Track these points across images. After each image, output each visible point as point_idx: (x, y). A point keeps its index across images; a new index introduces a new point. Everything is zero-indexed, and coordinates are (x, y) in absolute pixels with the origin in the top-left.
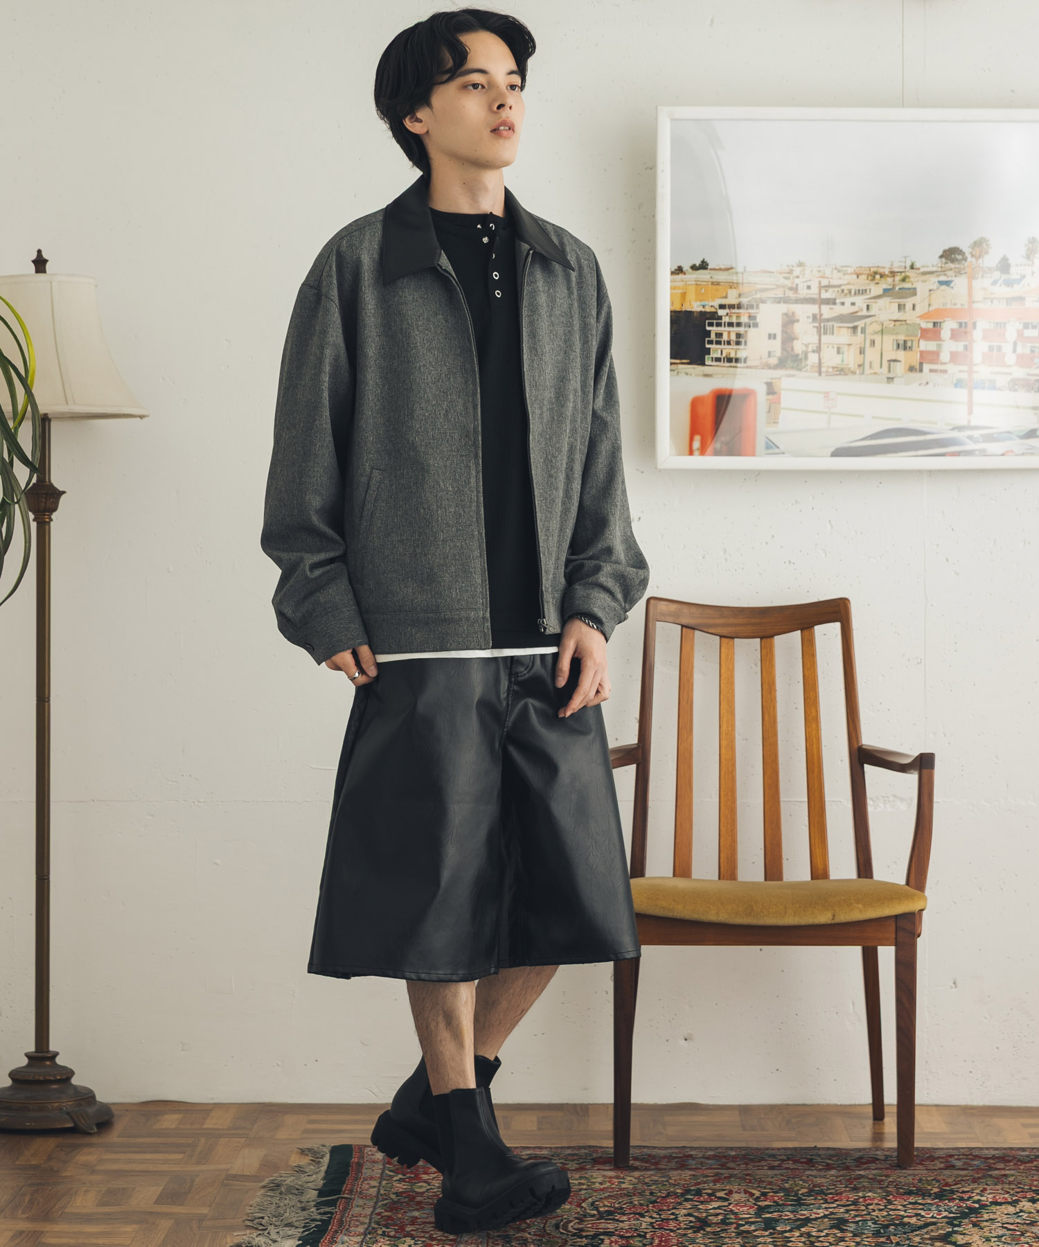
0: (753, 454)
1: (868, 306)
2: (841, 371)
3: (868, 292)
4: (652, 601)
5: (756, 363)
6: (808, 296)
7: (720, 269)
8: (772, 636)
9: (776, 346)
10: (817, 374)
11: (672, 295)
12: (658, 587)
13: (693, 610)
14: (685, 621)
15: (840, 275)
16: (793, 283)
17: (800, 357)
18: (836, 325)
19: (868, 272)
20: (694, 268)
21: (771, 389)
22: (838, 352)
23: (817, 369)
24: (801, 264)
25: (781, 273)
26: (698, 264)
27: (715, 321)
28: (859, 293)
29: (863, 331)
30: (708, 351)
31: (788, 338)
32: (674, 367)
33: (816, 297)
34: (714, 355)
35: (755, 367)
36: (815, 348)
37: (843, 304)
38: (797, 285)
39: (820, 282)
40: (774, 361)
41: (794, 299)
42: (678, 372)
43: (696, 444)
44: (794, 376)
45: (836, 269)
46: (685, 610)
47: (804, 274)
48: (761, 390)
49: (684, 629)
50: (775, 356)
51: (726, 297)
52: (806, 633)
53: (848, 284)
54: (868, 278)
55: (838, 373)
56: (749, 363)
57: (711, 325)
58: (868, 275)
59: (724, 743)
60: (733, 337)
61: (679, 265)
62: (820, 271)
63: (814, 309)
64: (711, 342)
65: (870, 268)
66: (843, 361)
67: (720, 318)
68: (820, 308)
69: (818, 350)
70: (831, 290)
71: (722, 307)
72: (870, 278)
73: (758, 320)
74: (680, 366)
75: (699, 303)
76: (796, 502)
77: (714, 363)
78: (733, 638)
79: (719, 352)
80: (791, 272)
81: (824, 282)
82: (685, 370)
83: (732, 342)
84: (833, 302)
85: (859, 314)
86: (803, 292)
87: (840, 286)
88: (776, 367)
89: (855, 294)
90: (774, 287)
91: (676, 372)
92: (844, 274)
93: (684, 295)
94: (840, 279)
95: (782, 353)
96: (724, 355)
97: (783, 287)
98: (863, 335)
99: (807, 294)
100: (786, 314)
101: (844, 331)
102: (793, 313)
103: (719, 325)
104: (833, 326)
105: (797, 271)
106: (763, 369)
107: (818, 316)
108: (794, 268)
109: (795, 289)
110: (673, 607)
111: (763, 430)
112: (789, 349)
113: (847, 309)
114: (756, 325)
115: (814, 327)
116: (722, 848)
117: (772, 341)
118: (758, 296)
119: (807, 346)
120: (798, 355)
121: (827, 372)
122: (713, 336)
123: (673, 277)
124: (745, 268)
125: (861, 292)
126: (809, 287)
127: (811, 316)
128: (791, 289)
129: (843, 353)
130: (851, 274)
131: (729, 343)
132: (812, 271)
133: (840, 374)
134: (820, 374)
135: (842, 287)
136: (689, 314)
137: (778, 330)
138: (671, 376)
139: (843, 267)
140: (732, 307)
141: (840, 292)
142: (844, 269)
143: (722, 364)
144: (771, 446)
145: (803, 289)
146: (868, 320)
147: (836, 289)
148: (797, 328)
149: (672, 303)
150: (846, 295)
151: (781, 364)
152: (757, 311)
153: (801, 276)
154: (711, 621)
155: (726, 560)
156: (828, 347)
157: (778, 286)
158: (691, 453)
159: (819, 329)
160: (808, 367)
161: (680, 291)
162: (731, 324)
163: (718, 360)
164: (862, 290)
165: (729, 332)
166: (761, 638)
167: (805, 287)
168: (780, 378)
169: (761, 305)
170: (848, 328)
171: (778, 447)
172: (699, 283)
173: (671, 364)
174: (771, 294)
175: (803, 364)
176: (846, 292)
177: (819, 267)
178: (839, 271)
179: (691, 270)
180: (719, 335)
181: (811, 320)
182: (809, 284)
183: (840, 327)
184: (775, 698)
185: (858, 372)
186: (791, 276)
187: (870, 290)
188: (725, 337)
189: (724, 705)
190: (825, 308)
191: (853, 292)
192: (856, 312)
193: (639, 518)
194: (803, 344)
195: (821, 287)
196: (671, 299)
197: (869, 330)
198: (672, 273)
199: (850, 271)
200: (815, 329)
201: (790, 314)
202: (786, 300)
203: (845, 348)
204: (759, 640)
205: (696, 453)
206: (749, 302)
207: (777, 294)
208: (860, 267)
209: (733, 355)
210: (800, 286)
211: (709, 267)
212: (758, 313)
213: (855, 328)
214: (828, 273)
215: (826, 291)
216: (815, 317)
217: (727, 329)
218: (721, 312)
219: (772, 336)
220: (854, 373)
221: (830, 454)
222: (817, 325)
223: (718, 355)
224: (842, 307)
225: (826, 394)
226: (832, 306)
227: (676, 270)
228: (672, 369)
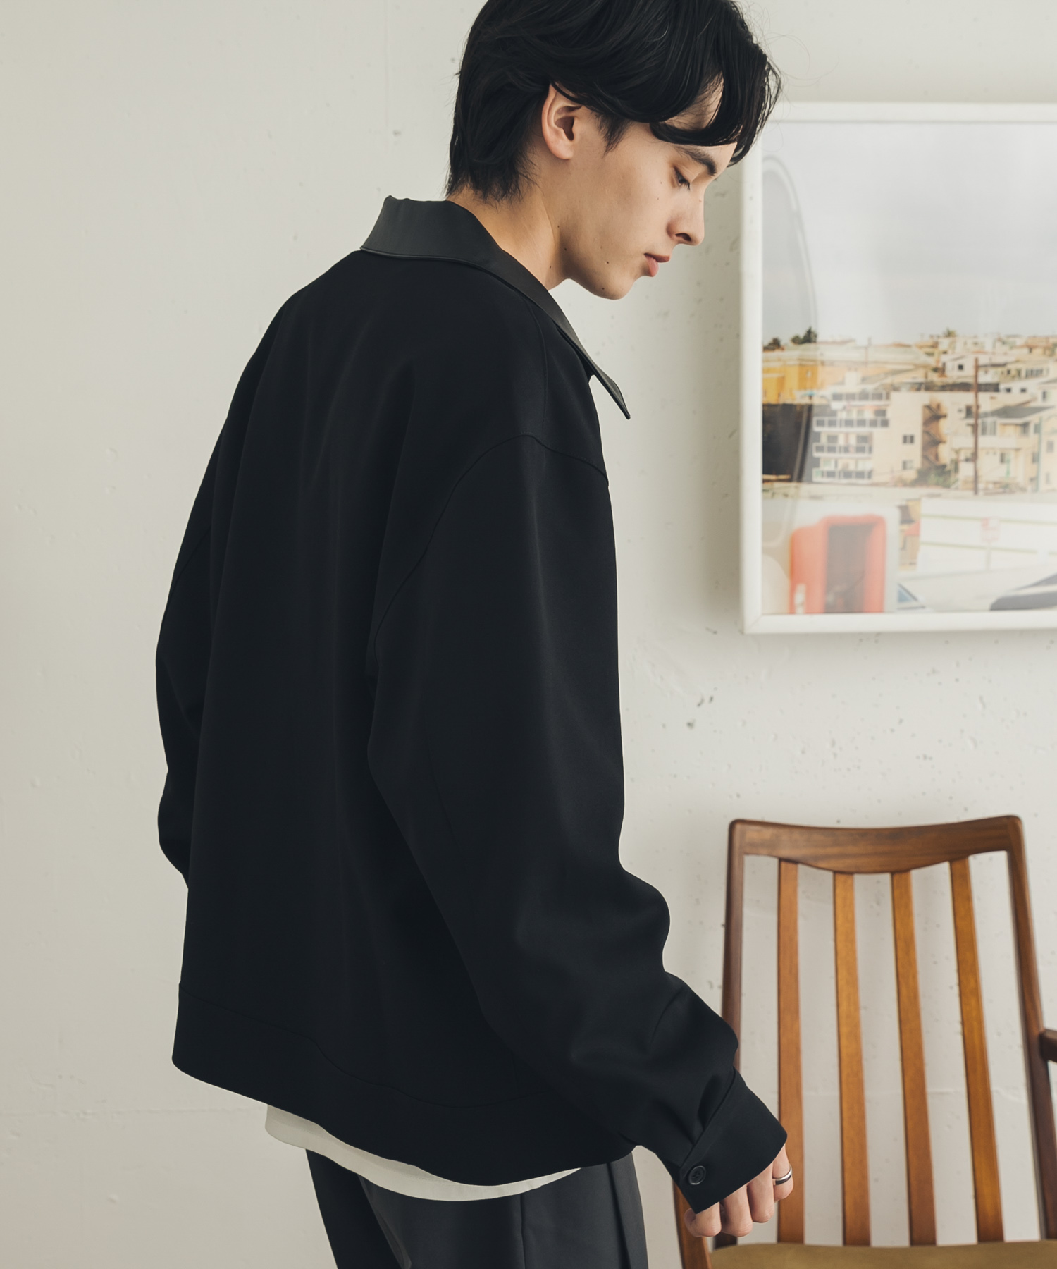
0: (880, 610)
1: (1044, 395)
2: (1005, 488)
3: (1045, 372)
4: (738, 827)
5: (886, 478)
6: (960, 381)
7: (834, 343)
8: (907, 870)
9: (914, 453)
10: (971, 493)
11: (764, 381)
12: (738, 796)
13: (796, 835)
14: (785, 853)
15: (1006, 348)
16: (938, 361)
17: (948, 468)
18: (1000, 421)
19: (1044, 344)
20: (797, 341)
21: (907, 516)
22: (1002, 460)
23: (971, 486)
24: (949, 334)
25: (921, 347)
26: (802, 334)
27: (826, 419)
28: (1032, 374)
29: (1038, 429)
30: (817, 463)
31: (932, 442)
32: (768, 485)
33: (971, 380)
34: (825, 467)
35: (884, 484)
36: (969, 455)
37: (1009, 390)
38: (944, 364)
39: (977, 360)
40: (911, 475)
41: (939, 384)
42: (773, 494)
43: (800, 597)
44: (938, 496)
45: (1000, 340)
46: (785, 835)
47: (954, 348)
48: (892, 518)
49: (783, 864)
50: (911, 468)
51: (842, 383)
52: (958, 865)
53: (1017, 361)
54: (1044, 353)
55: (1001, 490)
56: (876, 479)
57: (820, 423)
58: (1045, 349)
59: (844, 1030)
60: (853, 441)
61: (775, 336)
62: (976, 344)
63: (967, 398)
64: (820, 449)
65: (1047, 338)
66: (1008, 473)
67: (834, 413)
68: (976, 396)
69: (974, 458)
70: (992, 371)
71: (837, 397)
72: (1048, 352)
73: (889, 415)
74: (777, 485)
75: (803, 392)
76: (934, 671)
77: (826, 480)
78: (851, 874)
79: (833, 463)
80: (935, 345)
81: (983, 360)
82: (783, 490)
83: (851, 449)
84: (995, 388)
85: (1032, 405)
86: (953, 375)
87: (1004, 365)
88: (914, 484)
89: (1027, 376)
90: (911, 367)
91: (769, 494)
92: (1012, 348)
93: (781, 381)
94: (1005, 354)
95: (923, 464)
96: (840, 467)
97: (925, 367)
98: (1037, 436)
99: (959, 377)
100: (928, 407)
101: (1011, 430)
102: (939, 406)
103: (832, 424)
104: (995, 423)
105: (944, 344)
106: (895, 485)
107: (974, 410)
108: (940, 340)
109: (940, 370)
110: (768, 833)
111: (895, 574)
112: (932, 458)
113: (1015, 399)
114: (885, 423)
115: (968, 425)
116: (847, 1188)
117: (908, 446)
118: (889, 380)
119: (957, 452)
120: (944, 466)
121: (986, 489)
122: (824, 440)
123: (765, 354)
124: (870, 339)
125: (1035, 373)
126: (961, 367)
127: (963, 407)
128: (935, 370)
129: (1009, 462)
130: (1022, 347)
131: (846, 450)
132: (965, 343)
133: (1004, 492)
134: (976, 491)
135: (1009, 367)
136: (788, 408)
137: (917, 430)
138: (764, 498)
139: (1009, 337)
140: (851, 397)
141: (1006, 373)
142: (1011, 340)
143: (835, 480)
144: (906, 598)
145: (953, 369)
146: (1044, 414)
147: (1000, 370)
148: (944, 426)
149: (765, 393)
150: (1013, 377)
151: (922, 479)
152: (887, 402)
153: (950, 352)
154: (821, 851)
155: (835, 755)
156: (987, 453)
157: (917, 367)
158: (792, 611)
159: (975, 428)
160: (959, 483)
161: (775, 376)
162: (849, 423)
163: (831, 474)
164: (1037, 371)
165: (847, 435)
166: (893, 873)
167: (956, 368)
168: (918, 500)
169: (894, 395)
170: (1017, 425)
171: (915, 599)
172: (804, 363)
173: (764, 481)
174: (907, 378)
175: (952, 479)
176: (1013, 373)
177: (975, 337)
178: (1004, 343)
179: (791, 345)
180: (832, 439)
181: (963, 414)
182: (961, 362)
183: (1005, 425)
184: (915, 961)
185: (1029, 488)
186: (936, 351)
187: (1048, 370)
188: (841, 442)
189: (843, 973)
190: (984, 397)
191: (1023, 374)
192: (1027, 402)
193: (711, 699)
194: (953, 449)
195: (977, 367)
196: (763, 387)
197: (1046, 428)
198: (766, 349)
199: (1019, 342)
200: (969, 429)
201: (934, 406)
202: (929, 387)
203: (1011, 455)
204: (887, 877)
205: (800, 610)
206: (876, 389)
207: (914, 378)
208: (1035, 337)
209: (852, 467)
210: (949, 366)
211: (820, 339)
212: (887, 405)
213: (1025, 426)
214: (988, 347)
215: (986, 372)
216: (969, 411)
217: (845, 429)
218: (836, 405)
219: (908, 439)
220: (1023, 490)
221: (988, 606)
222: (972, 421)
223: (831, 467)
224: (1008, 395)
225: (985, 522)
226: (995, 394)
227: (770, 344)
228: (765, 488)
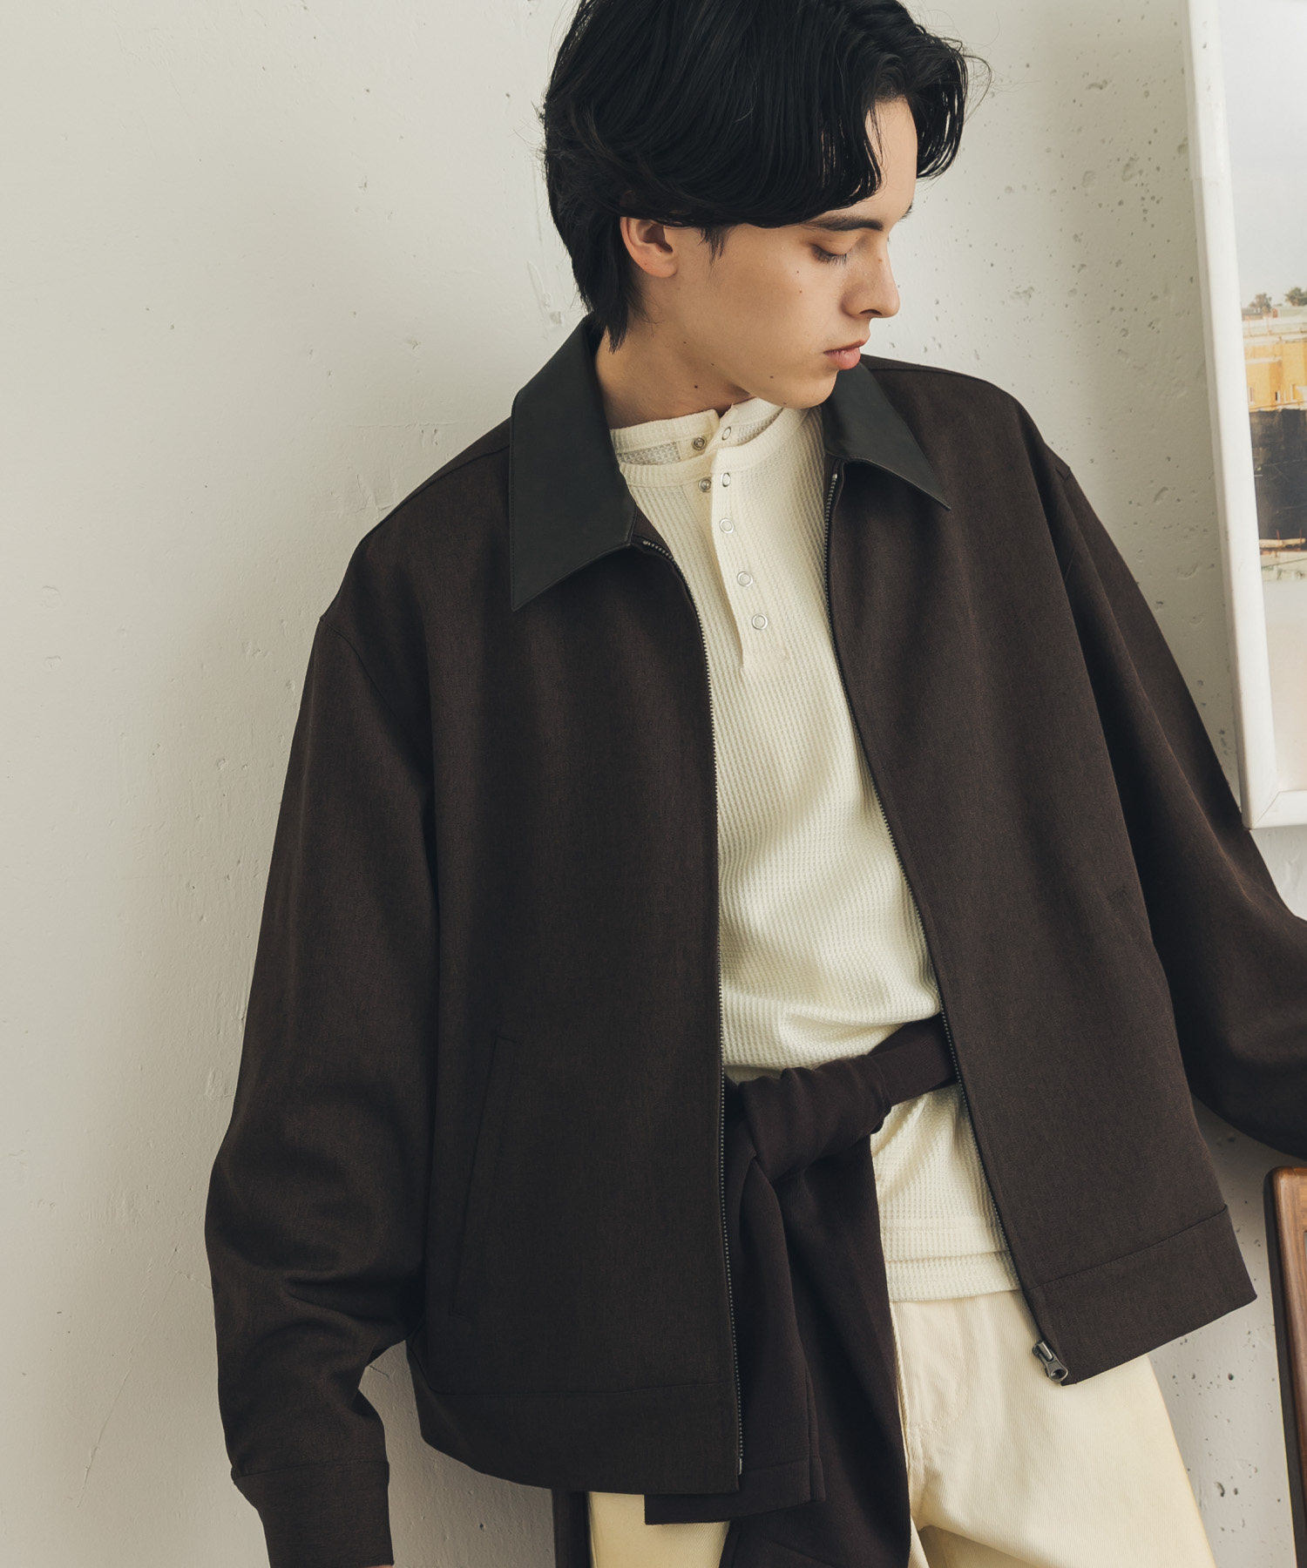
11: (1250, 370)
20: (1296, 300)
32: (1271, 558)
42: (1280, 573)
61: (1261, 292)
74: (1285, 556)
82: (1295, 566)
91: (1274, 573)
123: (1246, 323)
136: (1294, 417)
138: (1266, 581)
149: (1252, 397)
161: (1266, 361)
173: (1263, 550)
179: (1289, 304)
196: (1248, 383)
198: (1246, 314)
227: (1253, 305)
228: (1265, 565)
